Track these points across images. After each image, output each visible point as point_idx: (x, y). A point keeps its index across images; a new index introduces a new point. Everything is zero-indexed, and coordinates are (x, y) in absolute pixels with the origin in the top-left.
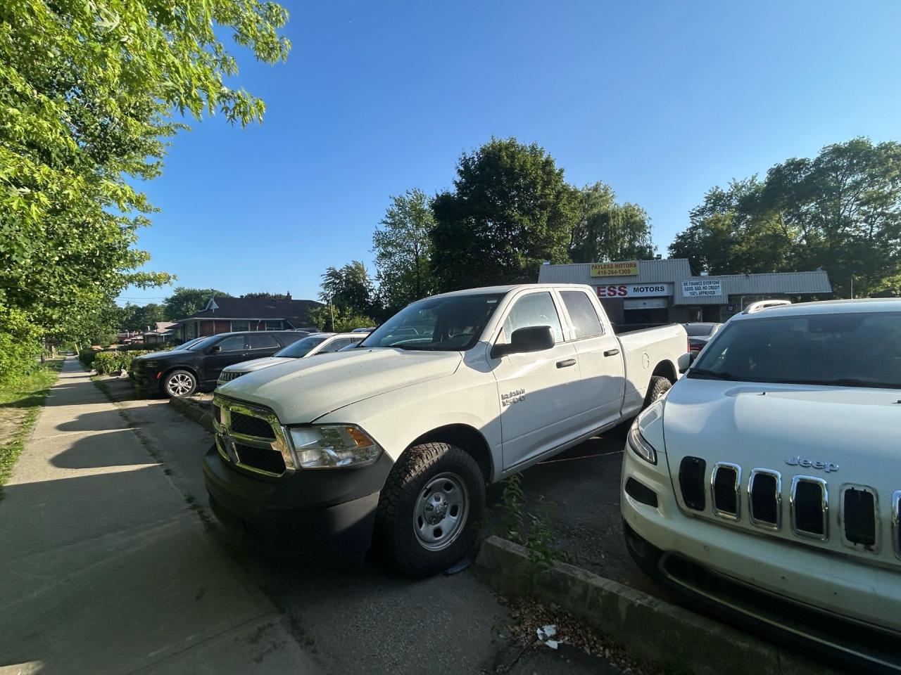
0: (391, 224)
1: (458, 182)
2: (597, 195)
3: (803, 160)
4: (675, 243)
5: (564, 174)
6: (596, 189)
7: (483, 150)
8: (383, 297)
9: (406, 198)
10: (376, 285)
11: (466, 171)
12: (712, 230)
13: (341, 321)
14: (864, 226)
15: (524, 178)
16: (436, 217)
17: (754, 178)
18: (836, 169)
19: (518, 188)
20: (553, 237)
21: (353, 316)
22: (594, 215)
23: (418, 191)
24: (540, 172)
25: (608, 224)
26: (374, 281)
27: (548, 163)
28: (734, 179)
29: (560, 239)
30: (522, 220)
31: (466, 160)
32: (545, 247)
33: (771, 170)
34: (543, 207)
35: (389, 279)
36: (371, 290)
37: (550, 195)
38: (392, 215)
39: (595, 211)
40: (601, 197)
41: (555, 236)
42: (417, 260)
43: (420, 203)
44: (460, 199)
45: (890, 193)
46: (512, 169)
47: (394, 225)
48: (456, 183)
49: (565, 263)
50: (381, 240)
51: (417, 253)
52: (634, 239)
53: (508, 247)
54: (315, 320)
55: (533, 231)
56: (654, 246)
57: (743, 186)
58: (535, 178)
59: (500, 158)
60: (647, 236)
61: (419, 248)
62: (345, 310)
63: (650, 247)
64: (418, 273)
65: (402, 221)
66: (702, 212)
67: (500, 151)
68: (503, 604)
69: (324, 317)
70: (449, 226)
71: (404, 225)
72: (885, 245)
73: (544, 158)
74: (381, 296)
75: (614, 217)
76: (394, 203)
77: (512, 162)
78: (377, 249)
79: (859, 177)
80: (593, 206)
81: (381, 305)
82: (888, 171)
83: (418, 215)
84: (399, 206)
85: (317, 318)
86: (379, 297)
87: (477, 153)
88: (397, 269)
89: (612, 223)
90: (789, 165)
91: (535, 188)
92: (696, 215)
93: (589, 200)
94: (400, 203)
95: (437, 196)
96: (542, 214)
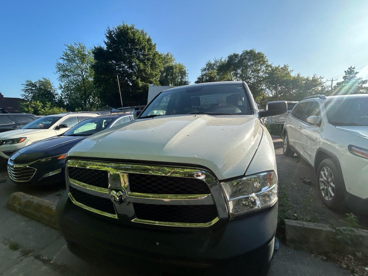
0: (66, 59)
1: (106, 42)
2: (168, 58)
3: (238, 54)
4: (197, 81)
5: (156, 46)
6: (167, 55)
7: (119, 28)
8: (64, 98)
9: (75, 47)
10: (59, 92)
11: (110, 37)
12: (210, 77)
13: (45, 109)
14: (253, 80)
15: (140, 45)
16: (96, 58)
17: (221, 59)
18: (246, 59)
19: (137, 49)
20: (153, 74)
21: (52, 107)
22: (167, 66)
23: (81, 44)
24: (146, 43)
25: (173, 70)
26: (58, 90)
27: (149, 40)
28: (215, 58)
29: (156, 75)
30: (140, 64)
31: (110, 31)
32: (150, 78)
33: (229, 56)
34: (148, 59)
35: (67, 88)
36: (57, 94)
37: (151, 54)
38: (67, 55)
39: (168, 64)
40: (170, 59)
41: (154, 73)
42: (84, 80)
43: (83, 51)
44: (108, 51)
45: (260, 69)
46: (134, 39)
47: (69, 60)
48: (105, 42)
49: (157, 85)
50: (61, 68)
51: (83, 76)
52: (182, 78)
53: (134, 76)
54: (26, 109)
55: (144, 70)
56: (189, 82)
57: (218, 62)
58: (145, 46)
59: (128, 33)
60: (186, 77)
61: (84, 73)
62: (46, 104)
63: (188, 82)
64: (84, 87)
65: (73, 59)
66: (205, 70)
67: (128, 30)
68: (326, 260)
69: (32, 107)
70: (104, 64)
71: (74, 61)
72: (258, 86)
73: (147, 37)
74: (63, 97)
75: (175, 68)
76: (68, 48)
77: (134, 36)
78: (59, 72)
79: (252, 62)
80: (166, 62)
81: (64, 103)
82: (260, 62)
83: (83, 58)
84: (71, 50)
85: (28, 108)
86: (61, 98)
87: (115, 29)
88: (72, 84)
89: (174, 70)
90: (234, 55)
91: (145, 50)
92: (203, 71)
93: (165, 59)
94: (71, 49)
95: (95, 48)
96: (148, 63)
